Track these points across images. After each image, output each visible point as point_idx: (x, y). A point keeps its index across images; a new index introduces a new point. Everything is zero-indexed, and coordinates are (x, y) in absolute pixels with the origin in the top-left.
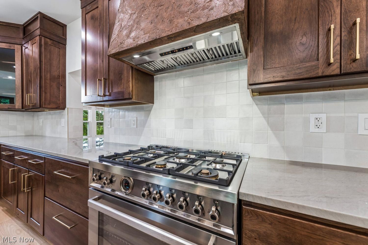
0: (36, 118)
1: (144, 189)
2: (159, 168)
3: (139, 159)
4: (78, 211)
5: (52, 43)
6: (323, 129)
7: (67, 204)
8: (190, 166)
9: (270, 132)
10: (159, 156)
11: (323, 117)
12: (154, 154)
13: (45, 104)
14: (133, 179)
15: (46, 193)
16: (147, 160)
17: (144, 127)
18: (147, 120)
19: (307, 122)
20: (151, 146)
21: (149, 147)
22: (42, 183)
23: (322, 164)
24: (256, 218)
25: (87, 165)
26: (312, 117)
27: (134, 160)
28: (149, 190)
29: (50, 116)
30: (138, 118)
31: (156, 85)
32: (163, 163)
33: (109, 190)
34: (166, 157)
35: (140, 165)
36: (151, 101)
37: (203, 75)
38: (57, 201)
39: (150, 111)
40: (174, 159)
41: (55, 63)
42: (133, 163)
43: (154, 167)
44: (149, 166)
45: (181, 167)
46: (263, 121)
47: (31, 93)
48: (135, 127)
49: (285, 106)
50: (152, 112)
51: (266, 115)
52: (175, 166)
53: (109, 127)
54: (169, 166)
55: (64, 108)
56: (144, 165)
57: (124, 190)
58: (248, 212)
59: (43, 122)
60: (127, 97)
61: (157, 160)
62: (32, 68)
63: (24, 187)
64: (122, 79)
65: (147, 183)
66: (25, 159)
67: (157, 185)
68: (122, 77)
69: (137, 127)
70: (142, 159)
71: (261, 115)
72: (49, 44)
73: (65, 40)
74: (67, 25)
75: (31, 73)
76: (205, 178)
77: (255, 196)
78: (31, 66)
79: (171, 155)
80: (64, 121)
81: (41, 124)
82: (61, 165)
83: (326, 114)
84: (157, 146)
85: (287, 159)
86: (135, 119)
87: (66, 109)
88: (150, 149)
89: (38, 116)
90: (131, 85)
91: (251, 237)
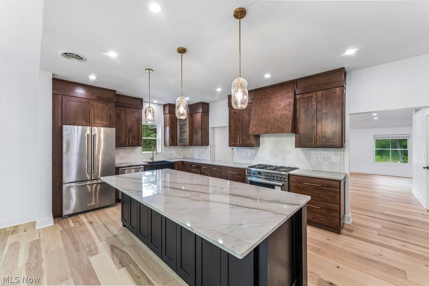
5: (205, 114)
6: (322, 160)
9: (306, 160)
11: (322, 156)
13: (203, 144)
17: (255, 156)
18: (256, 154)
19: (318, 157)
29: (197, 148)
30: (252, 152)
31: (261, 139)
36: (259, 146)
37: (282, 137)
39: (258, 150)
41: (206, 123)
46: (304, 156)
48: (251, 156)
49: (311, 151)
50: (259, 150)
51: (305, 154)
57: (259, 175)
58: (290, 177)
59: (192, 151)
66: (208, 168)
73: (208, 111)
74: (210, 104)
75: (196, 129)
82: (230, 170)
85: (312, 169)
87: (209, 146)
91: (291, 182)
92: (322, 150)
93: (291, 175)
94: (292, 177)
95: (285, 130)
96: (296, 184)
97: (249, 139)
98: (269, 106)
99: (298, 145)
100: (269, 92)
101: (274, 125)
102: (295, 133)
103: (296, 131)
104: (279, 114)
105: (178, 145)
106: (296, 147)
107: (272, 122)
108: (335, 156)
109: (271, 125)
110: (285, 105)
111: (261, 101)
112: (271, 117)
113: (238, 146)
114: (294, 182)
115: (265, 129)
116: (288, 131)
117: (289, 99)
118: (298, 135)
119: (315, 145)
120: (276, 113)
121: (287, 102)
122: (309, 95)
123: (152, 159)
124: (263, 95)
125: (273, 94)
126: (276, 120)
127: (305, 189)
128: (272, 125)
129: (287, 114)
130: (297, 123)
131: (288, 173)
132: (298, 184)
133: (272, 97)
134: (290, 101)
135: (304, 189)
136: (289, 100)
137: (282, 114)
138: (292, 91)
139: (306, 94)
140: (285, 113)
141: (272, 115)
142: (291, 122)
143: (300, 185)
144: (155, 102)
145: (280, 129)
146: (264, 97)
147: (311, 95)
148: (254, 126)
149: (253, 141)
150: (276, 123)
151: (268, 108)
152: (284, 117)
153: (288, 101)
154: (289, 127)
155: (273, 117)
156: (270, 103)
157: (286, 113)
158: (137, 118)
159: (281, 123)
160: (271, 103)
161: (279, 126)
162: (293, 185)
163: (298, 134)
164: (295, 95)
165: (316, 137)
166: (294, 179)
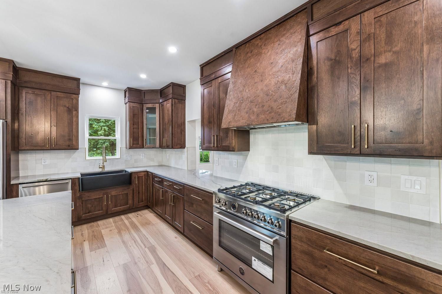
0: (164, 153)
1: (243, 210)
2: (252, 199)
3: (240, 193)
4: (205, 220)
6: (375, 184)
7: (199, 215)
8: (270, 201)
9: (336, 181)
10: (252, 192)
11: (375, 174)
12: (249, 190)
13: (174, 146)
14: (238, 204)
15: (185, 207)
16: (244, 194)
17: (243, 167)
18: (244, 163)
19: (362, 177)
20: (248, 183)
21: (246, 183)
22: (182, 200)
23: (375, 210)
24: (297, 229)
25: (212, 194)
26: (367, 173)
27: (238, 193)
28: (246, 211)
29: (174, 152)
30: (238, 161)
32: (254, 197)
33: (224, 208)
34: (256, 193)
35: (241, 197)
38: (192, 213)
39: (247, 156)
40: (262, 195)
41: (180, 115)
42: (237, 195)
43: (249, 199)
44: (246, 198)
45: (264, 200)
46: (331, 173)
47: (166, 137)
48: (236, 167)
49: (347, 163)
50: (249, 156)
51: (333, 168)
52: (260, 199)
53: (217, 165)
54: (258, 199)
55: (184, 148)
56: (243, 197)
57: (232, 210)
58: (293, 226)
60: (232, 150)
61: (250, 195)
62: (166, 120)
63: (171, 202)
64: (228, 137)
65: (245, 207)
66: (170, 185)
67: (250, 208)
68: (228, 135)
69: (237, 167)
70: (242, 193)
71: (329, 168)
72: (177, 102)
73: (185, 96)
74: (186, 86)
75: (166, 124)
76: (276, 208)
77: (296, 218)
78: (166, 119)
79: (260, 192)
80: (184, 156)
81: (168, 158)
82: (195, 192)
83: (376, 173)
84: (252, 184)
85: (348, 203)
86: (236, 161)
87: (186, 148)
88: (247, 185)
89: (165, 151)
90: (234, 142)
91: (294, 238)
92: (375, 162)
93: (295, 222)
94: (297, 227)
95: (284, 114)
96: (305, 247)
97: (227, 137)
98: (256, 71)
99: (315, 148)
100: (258, 44)
101: (263, 106)
102: (307, 123)
103: (310, 116)
104: (273, 83)
105: (144, 147)
106: (311, 152)
107: (260, 101)
108: (410, 177)
109: (257, 107)
110: (286, 61)
111: (245, 63)
112: (259, 91)
113: (213, 149)
114: (301, 239)
115: (247, 115)
116: (290, 115)
117: (295, 46)
118: (314, 127)
119: (358, 149)
120: (268, 80)
121: (290, 55)
122: (341, 27)
123: (102, 168)
124: (247, 53)
125: (264, 46)
126: (267, 95)
127: (328, 266)
128: (259, 108)
129: (289, 80)
130: (312, 98)
131: (288, 216)
132: (310, 249)
133: (263, 52)
134: (297, 51)
135: (326, 266)
136: (295, 49)
137: (278, 81)
138: (301, 30)
139: (332, 29)
140: (285, 79)
141: (260, 87)
142: (297, 95)
143: (316, 251)
144: (105, 84)
145: (273, 114)
146: (249, 55)
147: (346, 27)
148: (230, 111)
149: (234, 141)
150: (266, 102)
151: (254, 73)
152: (283, 87)
153: (292, 52)
154: (292, 107)
155: (262, 89)
156: (259, 64)
157: (288, 77)
158: (68, 107)
159: (275, 101)
160: (261, 63)
161: (272, 108)
162: (299, 247)
163: (313, 124)
164: (308, 36)
165: (358, 128)
166: (300, 234)
